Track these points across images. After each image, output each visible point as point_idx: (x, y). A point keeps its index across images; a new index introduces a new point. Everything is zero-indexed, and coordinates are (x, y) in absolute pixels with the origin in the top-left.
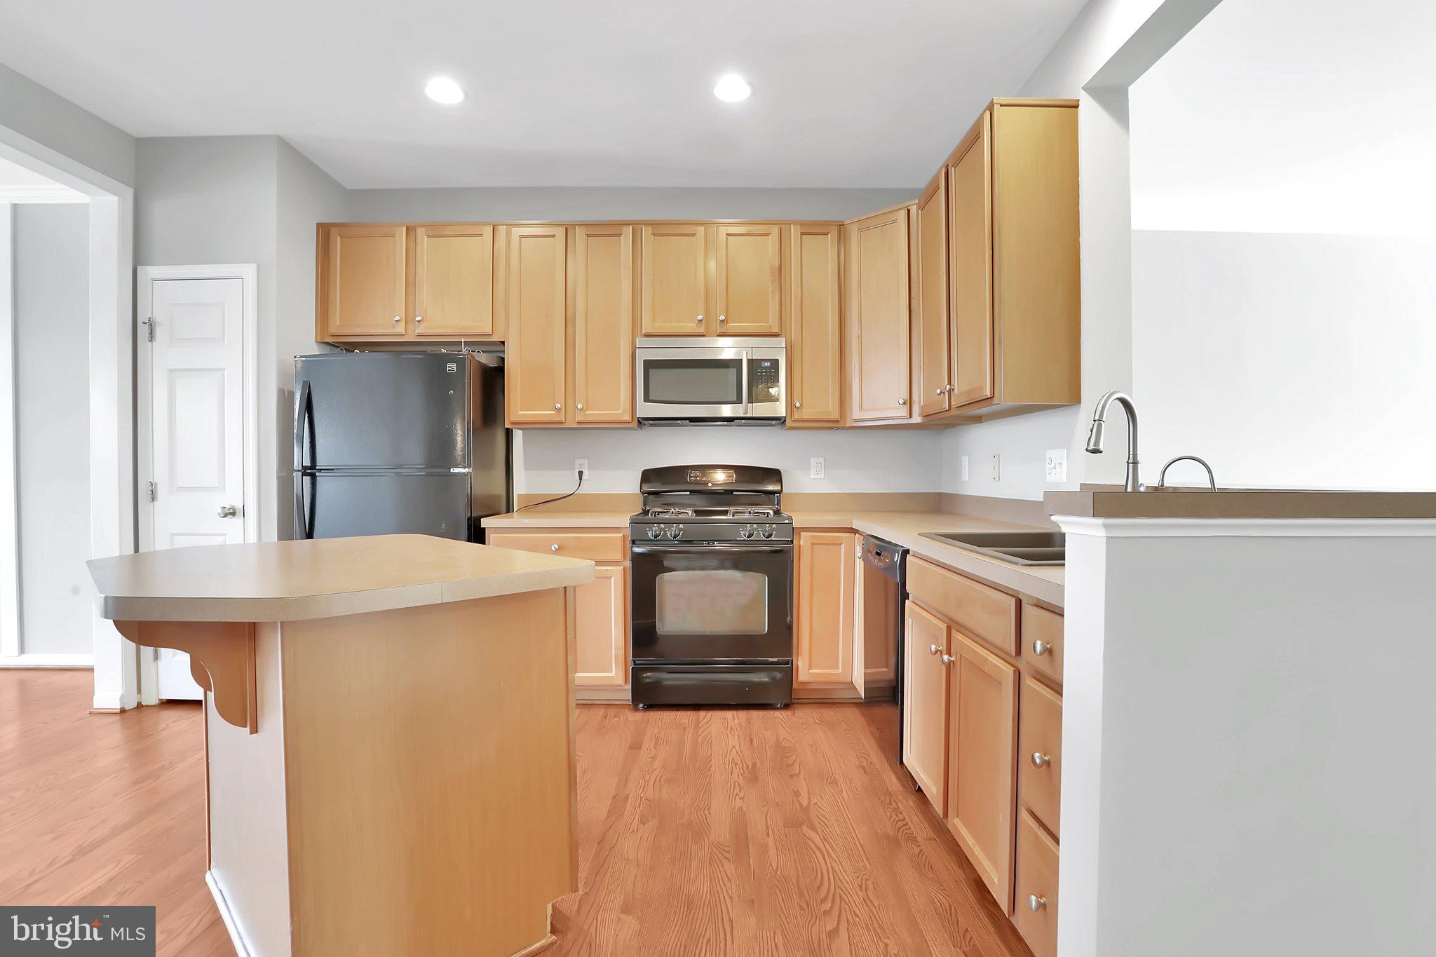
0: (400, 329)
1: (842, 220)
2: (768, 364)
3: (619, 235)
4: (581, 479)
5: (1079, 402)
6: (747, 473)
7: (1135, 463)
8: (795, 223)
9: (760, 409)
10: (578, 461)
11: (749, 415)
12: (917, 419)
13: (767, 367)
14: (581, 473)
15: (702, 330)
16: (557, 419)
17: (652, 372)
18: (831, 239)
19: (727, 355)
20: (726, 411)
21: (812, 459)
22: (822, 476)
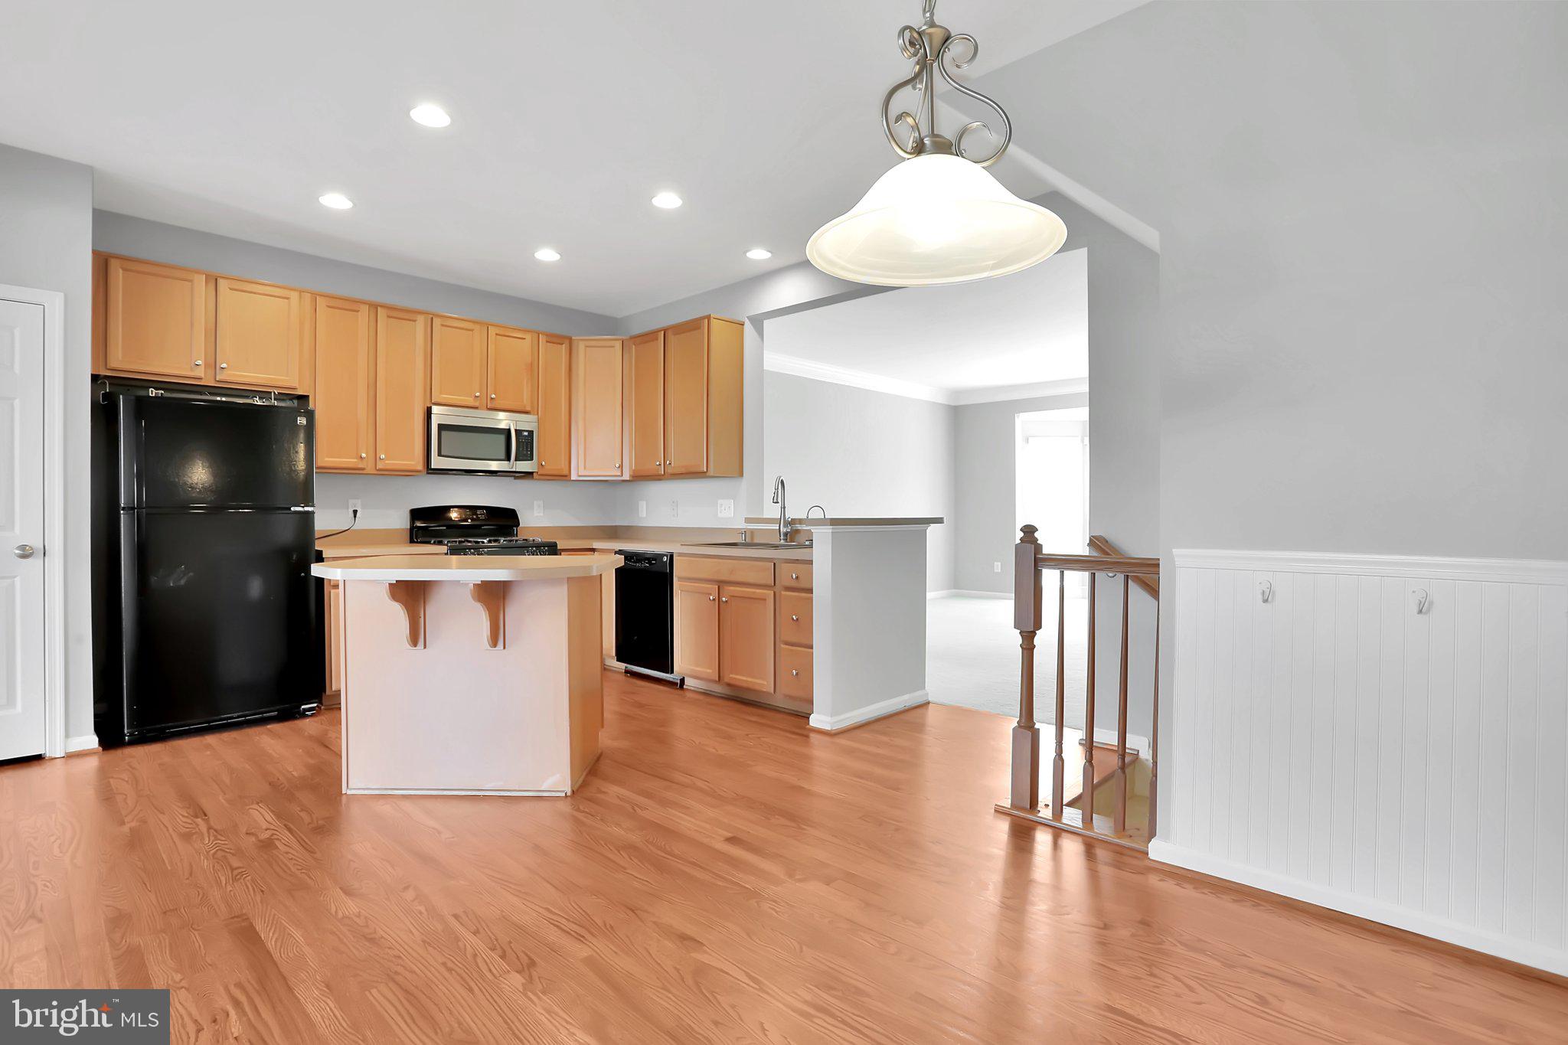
0: (200, 372)
1: (570, 335)
2: (526, 434)
3: (415, 321)
4: (355, 517)
5: (741, 474)
6: (494, 512)
7: (784, 508)
8: (543, 334)
9: (524, 466)
10: (351, 502)
11: (514, 470)
12: (626, 477)
13: (526, 436)
14: (355, 512)
15: (477, 404)
16: (360, 466)
17: (444, 433)
18: (564, 348)
19: (503, 426)
20: (494, 466)
21: (535, 502)
22: (542, 514)
